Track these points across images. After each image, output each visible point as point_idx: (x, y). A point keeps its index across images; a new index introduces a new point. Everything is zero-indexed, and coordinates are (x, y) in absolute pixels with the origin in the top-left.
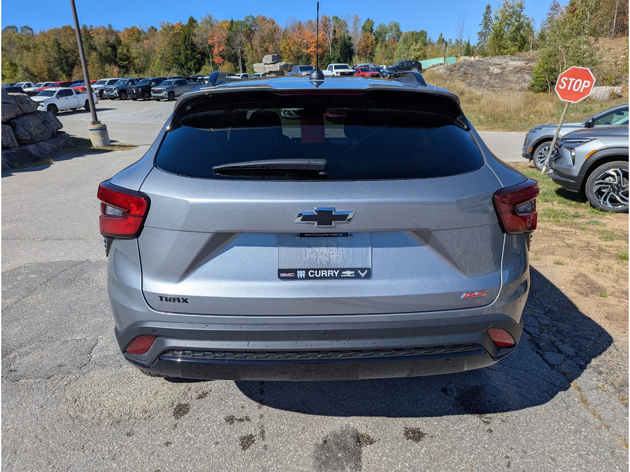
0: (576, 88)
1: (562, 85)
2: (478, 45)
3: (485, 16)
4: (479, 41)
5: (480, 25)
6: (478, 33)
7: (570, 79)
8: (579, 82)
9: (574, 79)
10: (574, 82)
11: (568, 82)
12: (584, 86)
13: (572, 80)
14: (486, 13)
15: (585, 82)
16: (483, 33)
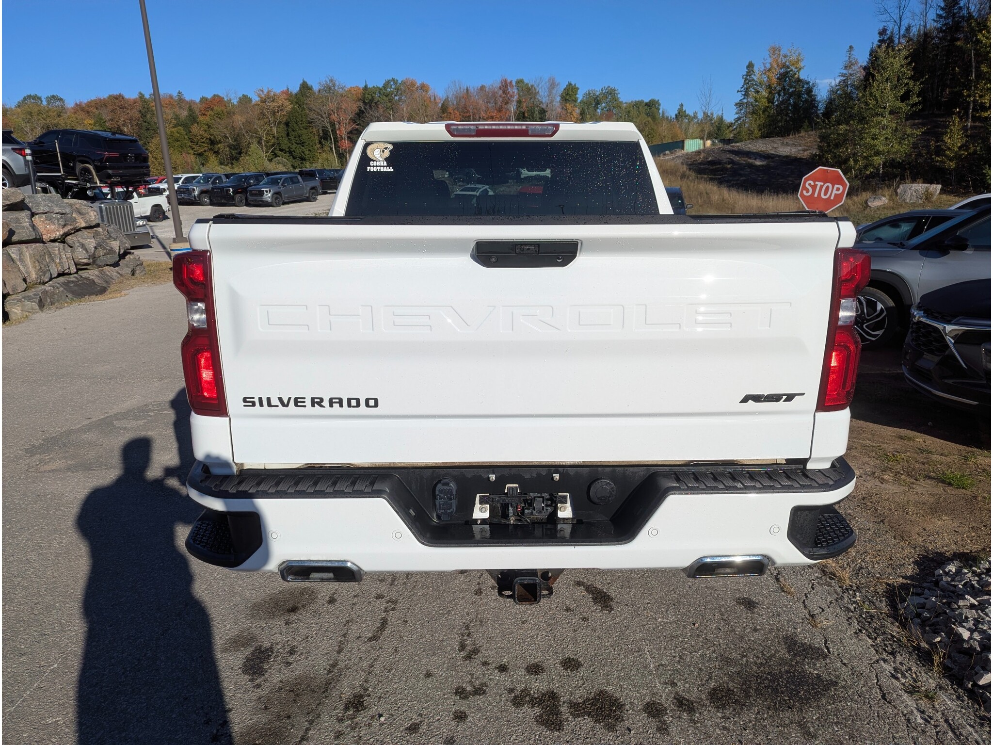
0: (825, 194)
1: (808, 191)
2: (736, 121)
3: (746, 79)
4: (737, 116)
6: (736, 105)
8: (828, 188)
9: (822, 184)
10: (821, 187)
12: (835, 192)
13: (819, 184)
14: (747, 75)
15: (836, 186)
16: (743, 104)
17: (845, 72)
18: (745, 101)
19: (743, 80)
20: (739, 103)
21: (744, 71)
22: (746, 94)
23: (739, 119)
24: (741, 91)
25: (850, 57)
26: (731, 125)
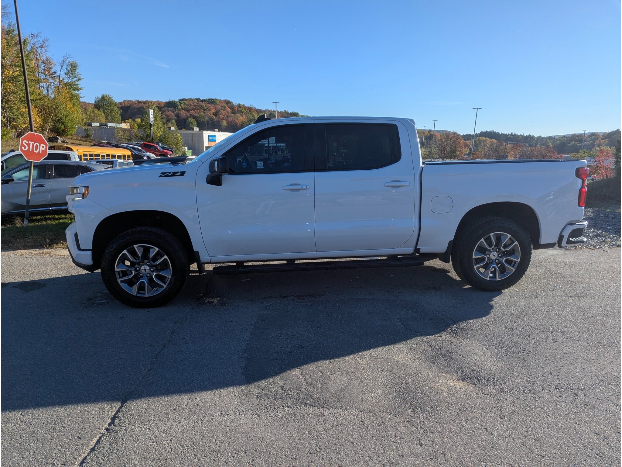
0: (36, 150)
1: (25, 148)
7: (30, 142)
8: (37, 145)
9: (33, 143)
10: (33, 145)
11: (29, 145)
12: (41, 149)
13: (31, 143)
15: (42, 145)
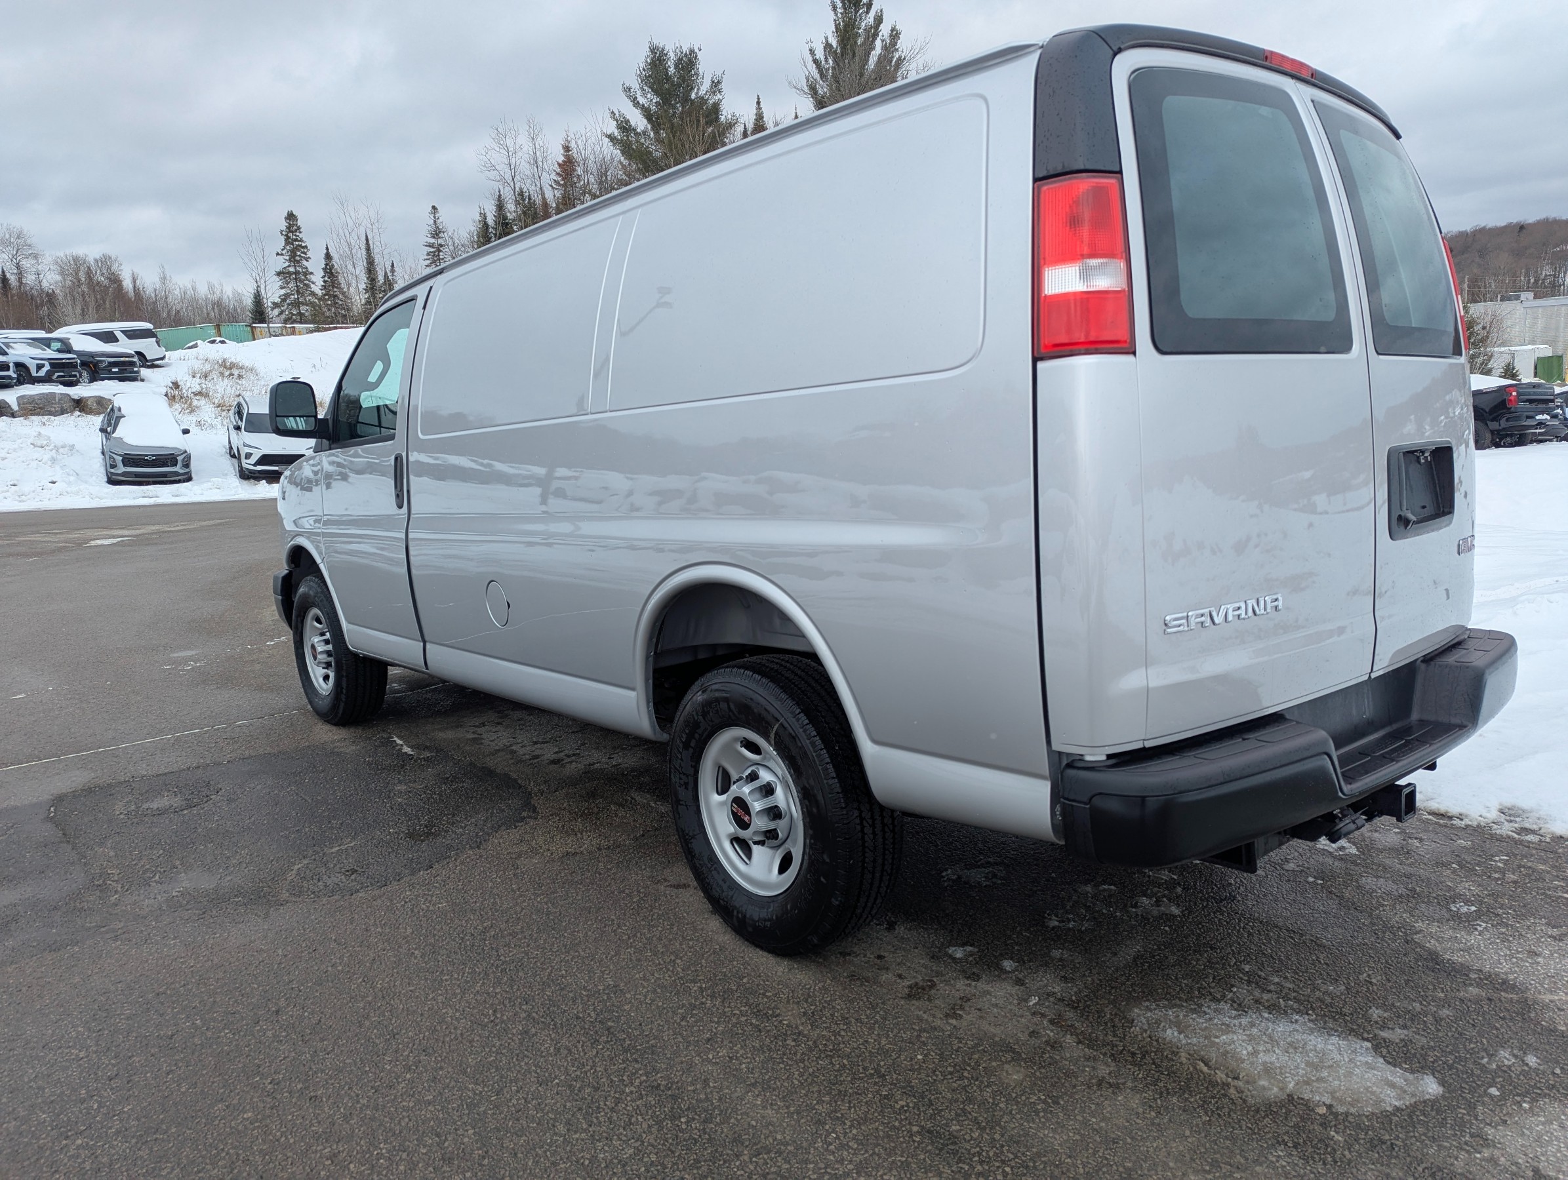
2: (284, 300)
3: (288, 238)
4: (283, 292)
5: (278, 254)
6: (279, 274)
14: (288, 228)
16: (290, 273)
17: (432, 241)
18: (292, 269)
19: (283, 238)
20: (284, 273)
21: (283, 225)
22: (293, 259)
23: (287, 296)
24: (282, 254)
25: (435, 222)
26: (276, 305)
